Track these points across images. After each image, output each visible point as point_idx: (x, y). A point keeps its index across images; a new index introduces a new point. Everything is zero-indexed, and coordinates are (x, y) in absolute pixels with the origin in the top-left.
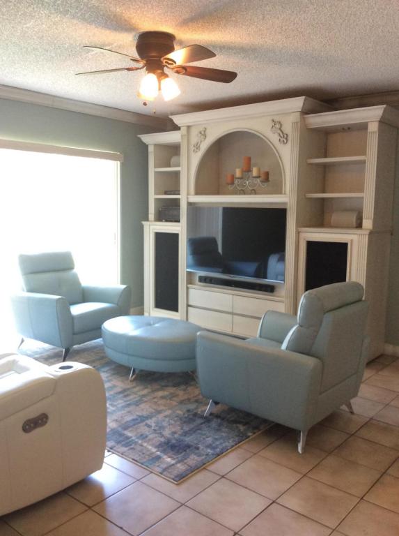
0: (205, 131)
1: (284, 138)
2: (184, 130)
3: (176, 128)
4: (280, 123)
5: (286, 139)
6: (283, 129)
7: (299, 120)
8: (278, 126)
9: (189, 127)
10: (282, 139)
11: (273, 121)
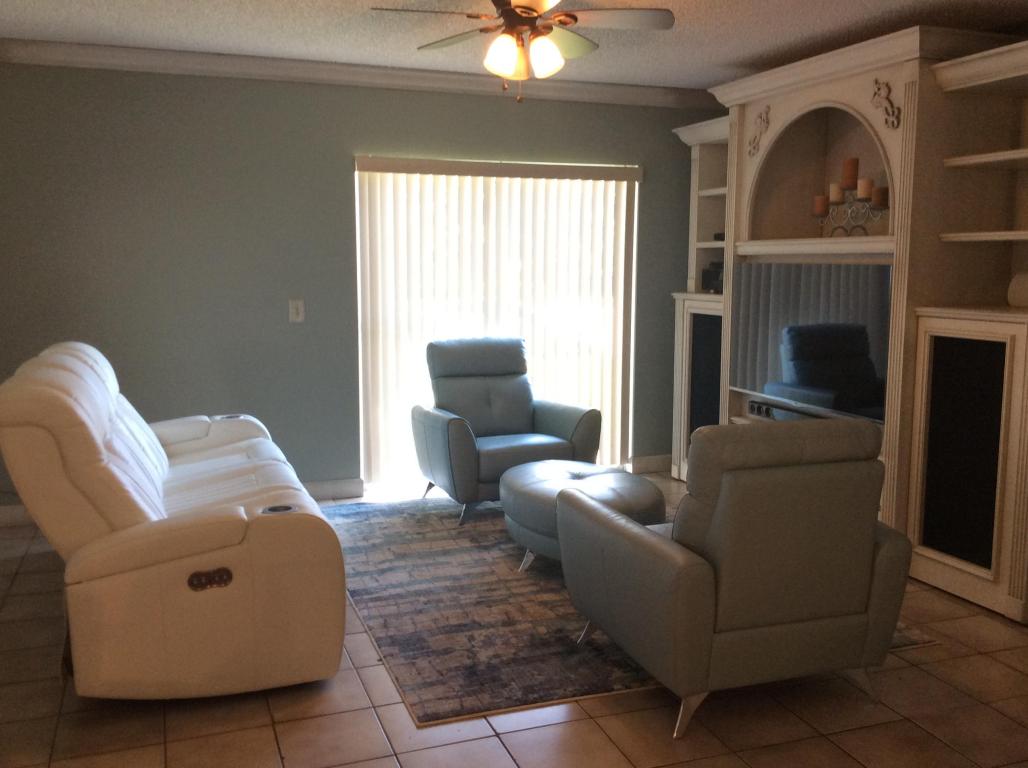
0: (767, 114)
1: (894, 115)
2: (734, 113)
3: (721, 111)
4: (887, 85)
5: (898, 118)
6: (893, 97)
7: (916, 77)
8: (883, 92)
9: (743, 107)
10: (891, 119)
11: (876, 82)
